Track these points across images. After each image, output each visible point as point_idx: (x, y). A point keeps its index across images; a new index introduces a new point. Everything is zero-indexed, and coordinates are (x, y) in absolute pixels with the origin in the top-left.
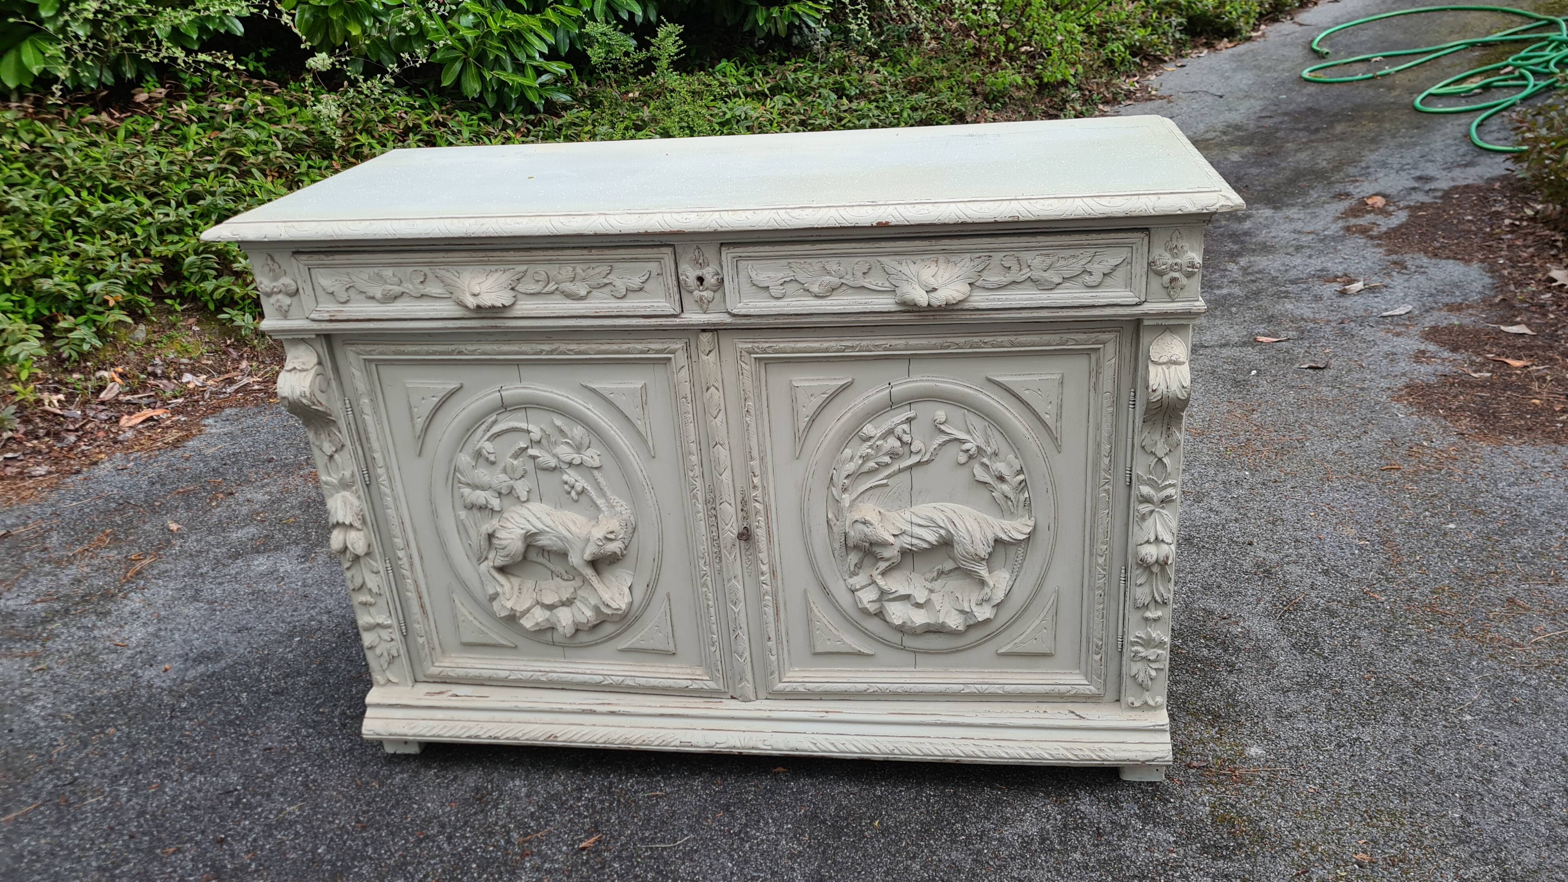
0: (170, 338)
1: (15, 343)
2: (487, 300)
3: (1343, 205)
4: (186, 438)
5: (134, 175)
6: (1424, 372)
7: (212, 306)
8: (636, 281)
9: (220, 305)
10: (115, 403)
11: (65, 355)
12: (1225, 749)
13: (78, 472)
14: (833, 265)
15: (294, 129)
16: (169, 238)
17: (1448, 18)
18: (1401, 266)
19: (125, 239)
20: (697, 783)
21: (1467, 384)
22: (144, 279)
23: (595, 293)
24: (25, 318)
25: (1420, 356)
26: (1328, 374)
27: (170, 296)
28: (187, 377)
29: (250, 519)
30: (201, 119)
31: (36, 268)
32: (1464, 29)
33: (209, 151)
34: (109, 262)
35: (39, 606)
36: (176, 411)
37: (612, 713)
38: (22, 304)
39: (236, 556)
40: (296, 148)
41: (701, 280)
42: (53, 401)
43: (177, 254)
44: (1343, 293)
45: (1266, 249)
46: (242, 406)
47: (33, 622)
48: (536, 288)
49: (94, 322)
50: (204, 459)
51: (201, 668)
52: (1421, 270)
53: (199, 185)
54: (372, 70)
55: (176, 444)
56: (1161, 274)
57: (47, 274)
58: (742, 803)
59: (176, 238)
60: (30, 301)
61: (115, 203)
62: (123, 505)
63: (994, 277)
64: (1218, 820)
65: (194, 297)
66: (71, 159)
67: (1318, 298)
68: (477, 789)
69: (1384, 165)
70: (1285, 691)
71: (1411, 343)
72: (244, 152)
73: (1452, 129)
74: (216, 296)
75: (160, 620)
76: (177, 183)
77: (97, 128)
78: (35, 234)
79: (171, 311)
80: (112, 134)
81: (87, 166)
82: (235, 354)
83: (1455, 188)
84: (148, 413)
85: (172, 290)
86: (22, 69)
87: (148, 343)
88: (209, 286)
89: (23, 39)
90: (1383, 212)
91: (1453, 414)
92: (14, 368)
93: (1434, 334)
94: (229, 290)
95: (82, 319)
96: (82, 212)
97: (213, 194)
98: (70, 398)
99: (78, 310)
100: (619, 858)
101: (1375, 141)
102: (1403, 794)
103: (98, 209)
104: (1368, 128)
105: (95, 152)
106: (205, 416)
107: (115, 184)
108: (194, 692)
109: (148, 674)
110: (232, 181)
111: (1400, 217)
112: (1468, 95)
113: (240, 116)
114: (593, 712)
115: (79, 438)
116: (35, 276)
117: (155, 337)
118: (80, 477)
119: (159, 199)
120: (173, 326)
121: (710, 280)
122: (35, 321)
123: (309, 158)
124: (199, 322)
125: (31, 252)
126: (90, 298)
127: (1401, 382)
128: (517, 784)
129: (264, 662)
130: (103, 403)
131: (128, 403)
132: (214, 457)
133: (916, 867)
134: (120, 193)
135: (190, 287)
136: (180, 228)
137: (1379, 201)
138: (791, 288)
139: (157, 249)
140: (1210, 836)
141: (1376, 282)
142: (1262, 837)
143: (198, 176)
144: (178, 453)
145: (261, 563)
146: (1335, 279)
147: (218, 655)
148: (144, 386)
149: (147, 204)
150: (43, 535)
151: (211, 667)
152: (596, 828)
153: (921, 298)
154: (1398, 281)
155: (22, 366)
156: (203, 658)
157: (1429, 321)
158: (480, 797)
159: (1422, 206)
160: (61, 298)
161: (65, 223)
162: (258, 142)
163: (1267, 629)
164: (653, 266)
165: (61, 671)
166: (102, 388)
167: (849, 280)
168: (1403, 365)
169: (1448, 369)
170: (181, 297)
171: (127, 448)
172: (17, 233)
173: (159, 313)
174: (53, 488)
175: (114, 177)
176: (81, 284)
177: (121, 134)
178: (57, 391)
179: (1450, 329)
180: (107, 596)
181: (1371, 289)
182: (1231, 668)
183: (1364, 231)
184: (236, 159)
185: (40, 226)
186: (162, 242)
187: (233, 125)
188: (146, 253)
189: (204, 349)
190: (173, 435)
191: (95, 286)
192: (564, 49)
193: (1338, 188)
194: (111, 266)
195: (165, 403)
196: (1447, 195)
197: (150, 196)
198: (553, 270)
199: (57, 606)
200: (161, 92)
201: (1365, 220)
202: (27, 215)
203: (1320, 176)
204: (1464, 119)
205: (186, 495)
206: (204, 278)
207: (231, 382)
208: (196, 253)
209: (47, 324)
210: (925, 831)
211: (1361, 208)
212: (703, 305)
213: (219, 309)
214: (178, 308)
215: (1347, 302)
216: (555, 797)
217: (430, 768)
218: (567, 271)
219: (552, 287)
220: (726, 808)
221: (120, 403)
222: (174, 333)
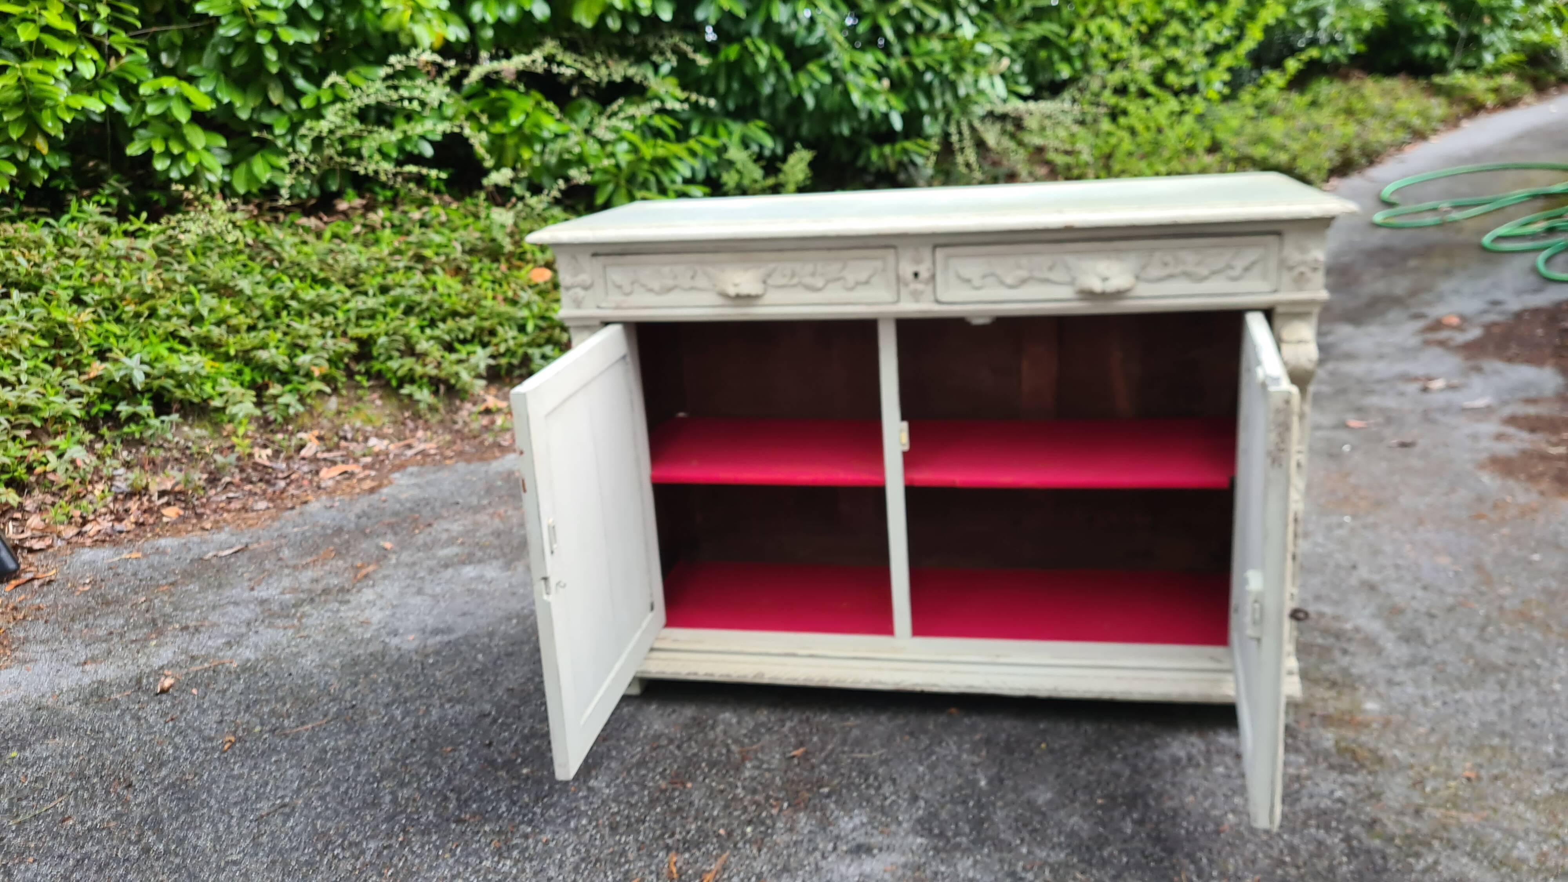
0: (358, 409)
1: (235, 404)
2: (745, 290)
3: (1420, 324)
4: (380, 486)
5: (339, 268)
6: (1504, 449)
7: (394, 383)
8: (863, 276)
9: (401, 383)
10: (314, 459)
11: (272, 418)
12: (1344, 703)
13: (293, 508)
14: (1024, 261)
15: (472, 235)
16: (364, 322)
17: (1511, 175)
18: (1479, 370)
19: (328, 321)
20: (883, 718)
21: (1544, 457)
22: (340, 356)
23: (830, 286)
24: (242, 384)
25: (1499, 437)
26: (1416, 450)
27: (359, 373)
28: (373, 441)
29: (451, 542)
30: (393, 226)
31: (256, 342)
32: (1527, 183)
33: (398, 252)
34: (315, 339)
35: (288, 596)
36: (365, 467)
37: (811, 656)
38: (240, 373)
39: (446, 566)
40: (472, 251)
41: (916, 275)
42: (262, 456)
43: (370, 336)
44: (1425, 390)
45: (1350, 357)
46: (422, 465)
47: (283, 607)
48: (784, 281)
49: (298, 390)
50: (399, 501)
51: (438, 638)
52: (1497, 372)
53: (390, 279)
54: (536, 189)
55: (372, 491)
56: (1291, 268)
57: (264, 346)
58: (926, 732)
59: (369, 323)
60: (247, 371)
61: (322, 291)
62: (339, 531)
63: (1155, 272)
64: (1341, 751)
65: (379, 375)
66: (289, 253)
67: (1402, 394)
68: (694, 719)
69: (1457, 292)
70: (1394, 668)
71: (1490, 427)
72: (428, 253)
73: (1521, 263)
74: (400, 373)
75: (394, 607)
76: (374, 276)
77: (307, 230)
78: (256, 313)
79: (359, 386)
80: (319, 236)
81: (301, 259)
82: (411, 424)
83: (1525, 311)
84: (341, 468)
85: (361, 367)
86: (252, 177)
87: (339, 413)
88: (394, 364)
89: (253, 153)
90: (1459, 328)
91: (1533, 478)
92: (229, 427)
93: (1512, 420)
94: (411, 370)
95: (288, 387)
96: (294, 296)
97: (402, 286)
98: (276, 453)
99: (284, 380)
100: (825, 761)
101: (1448, 273)
102: (1503, 735)
103: (309, 294)
104: (1439, 263)
105: (305, 249)
106: (392, 471)
107: (322, 275)
108: (437, 653)
109: (395, 641)
110: (418, 278)
111: (1474, 333)
112: (1533, 236)
113: (423, 224)
114: (794, 655)
115: (288, 485)
116: (254, 348)
117: (346, 408)
118: (294, 512)
119: (357, 289)
120: (360, 399)
121: (924, 274)
122: (250, 388)
123: (480, 261)
124: (381, 397)
125: (251, 328)
126: (296, 370)
127: (1484, 456)
128: (728, 716)
129: (491, 635)
130: (303, 459)
131: (325, 460)
132: (407, 500)
133: (1082, 773)
134: (326, 283)
135: (376, 366)
136: (372, 315)
137: (1455, 321)
138: (990, 280)
139: (353, 331)
140: (1335, 760)
141: (1455, 381)
142: (1381, 760)
143: (390, 272)
144: (375, 497)
145: (469, 571)
146: (1416, 379)
147: (449, 630)
148: (337, 447)
149: (347, 293)
150: (277, 550)
151: (446, 638)
152: (801, 744)
153: (1097, 286)
154: (1476, 381)
155: (240, 423)
156: (436, 632)
157: (1507, 411)
158: (697, 722)
159: (1495, 324)
160: (273, 368)
161: (281, 306)
162: (439, 246)
163: (1375, 627)
164: (878, 264)
165: (320, 638)
166: (302, 447)
167: (1037, 274)
168: (1485, 443)
169: (1527, 446)
170: (368, 374)
171: (331, 493)
172: (242, 311)
173: (348, 388)
174: (273, 519)
175: (321, 270)
176: (291, 357)
177: (327, 235)
178: (265, 446)
179: (1527, 418)
180: (342, 590)
181: (1451, 388)
182: (1345, 652)
183: (1442, 344)
184: (420, 258)
185: (261, 307)
186: (358, 325)
187: (417, 231)
188: (344, 334)
189: (386, 420)
190: (368, 484)
191: (303, 359)
192: (701, 176)
193: (1414, 310)
194: (316, 342)
195: (356, 461)
196: (1518, 316)
197: (350, 286)
198: (797, 267)
199: (302, 596)
200: (358, 202)
201: (1442, 335)
202: (249, 299)
203: (1395, 301)
204: (1531, 256)
205: (391, 526)
206: (390, 358)
207: (409, 447)
208: (387, 334)
209: (259, 389)
210: (1086, 751)
211: (1438, 325)
212: (916, 296)
213: (401, 385)
214: (366, 384)
215: (1427, 397)
216: (763, 724)
217: (649, 704)
218: (809, 268)
219: (795, 281)
220: (912, 734)
221: (318, 460)
222: (360, 405)
